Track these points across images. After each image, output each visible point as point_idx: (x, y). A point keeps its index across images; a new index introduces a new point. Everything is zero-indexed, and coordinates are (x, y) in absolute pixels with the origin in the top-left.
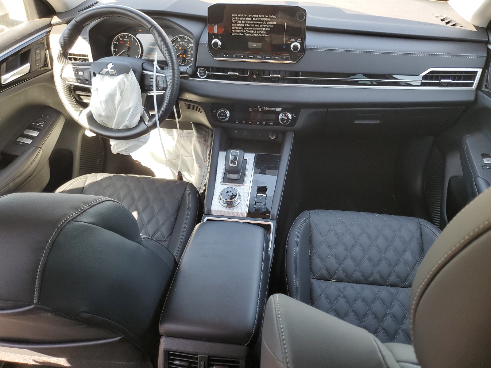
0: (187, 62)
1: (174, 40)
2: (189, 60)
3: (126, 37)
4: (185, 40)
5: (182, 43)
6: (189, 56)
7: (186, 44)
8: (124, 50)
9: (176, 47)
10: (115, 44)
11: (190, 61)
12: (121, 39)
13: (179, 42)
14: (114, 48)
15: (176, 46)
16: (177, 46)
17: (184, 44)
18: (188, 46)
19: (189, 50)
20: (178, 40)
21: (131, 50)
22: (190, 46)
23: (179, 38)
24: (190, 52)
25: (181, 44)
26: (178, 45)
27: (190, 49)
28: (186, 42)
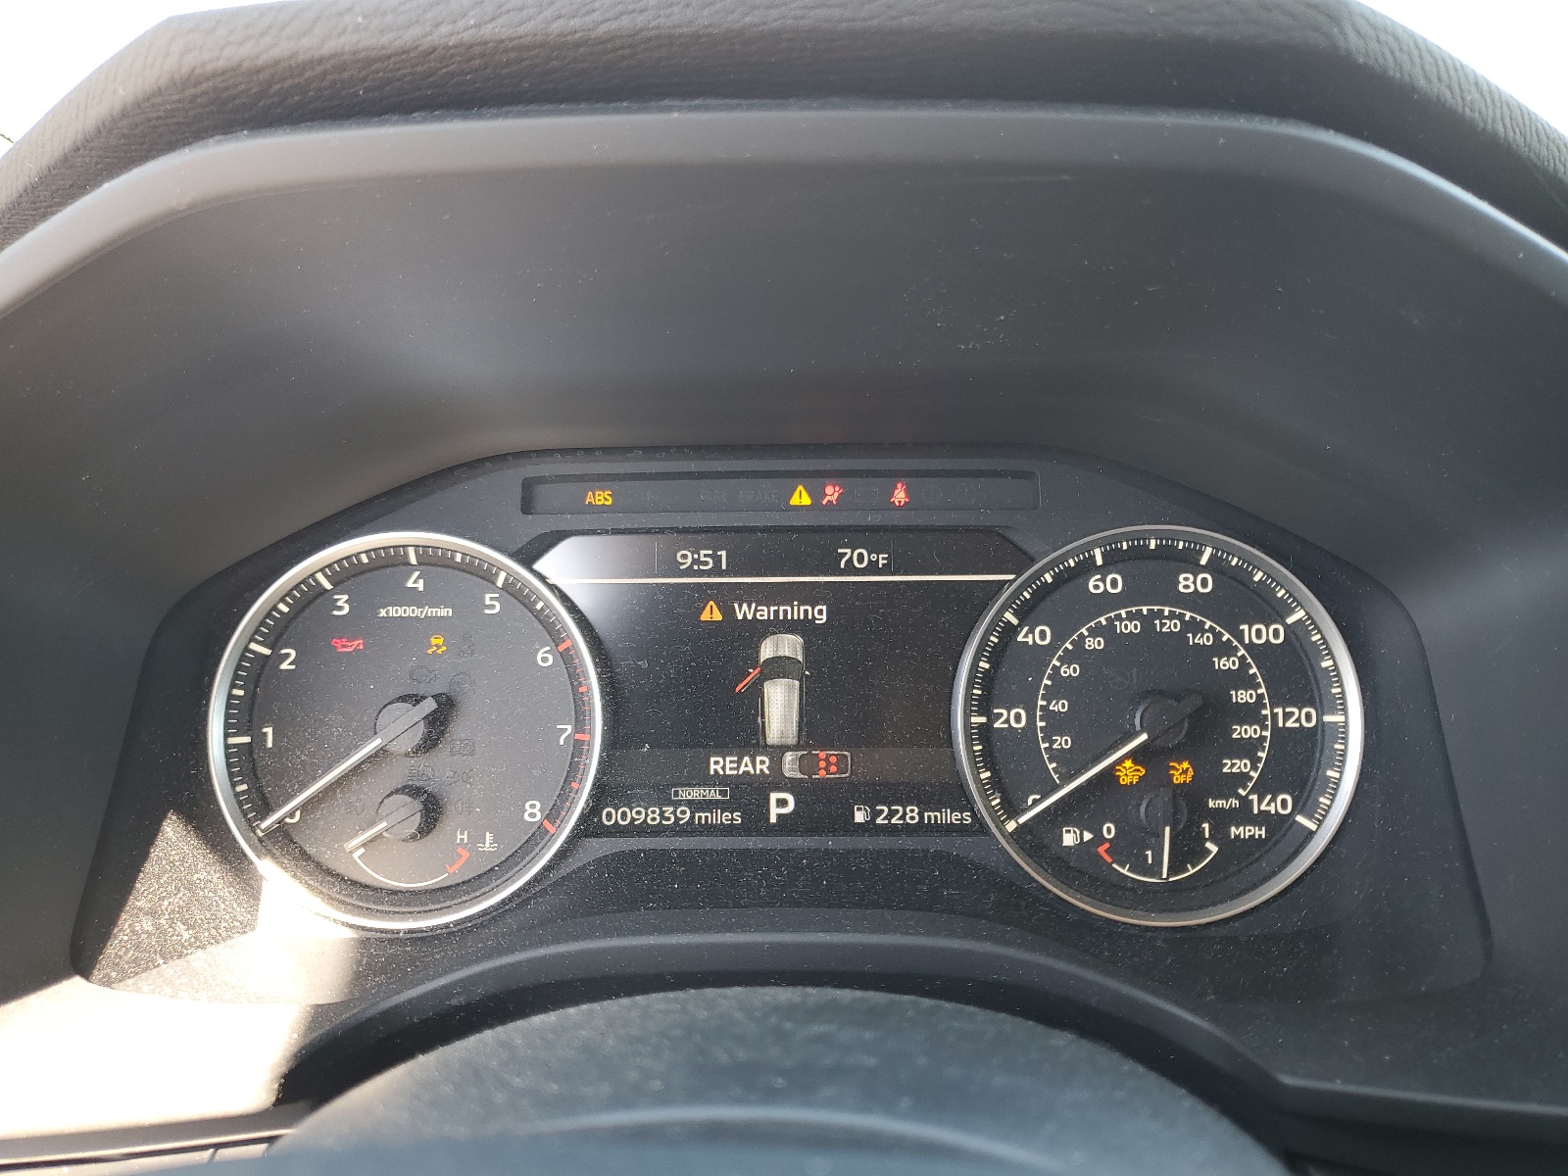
0: (1213, 848)
1: (1048, 578)
2: (1244, 815)
3: (415, 582)
4: (1186, 583)
5: (1147, 621)
6: (1241, 765)
7: (1196, 628)
8: (375, 743)
9: (1070, 671)
10: (256, 674)
11: (1260, 832)
12: (343, 604)
13: (1107, 602)
14: (242, 717)
15: (1067, 659)
16: (1078, 654)
17: (1172, 626)
18: (1227, 650)
19: (1243, 696)
20: (1094, 584)
21: (460, 729)
22: (1251, 648)
23: (1113, 560)
24: (1261, 721)
25: (1133, 627)
26: (1094, 644)
27: (1250, 683)
28: (1193, 601)
